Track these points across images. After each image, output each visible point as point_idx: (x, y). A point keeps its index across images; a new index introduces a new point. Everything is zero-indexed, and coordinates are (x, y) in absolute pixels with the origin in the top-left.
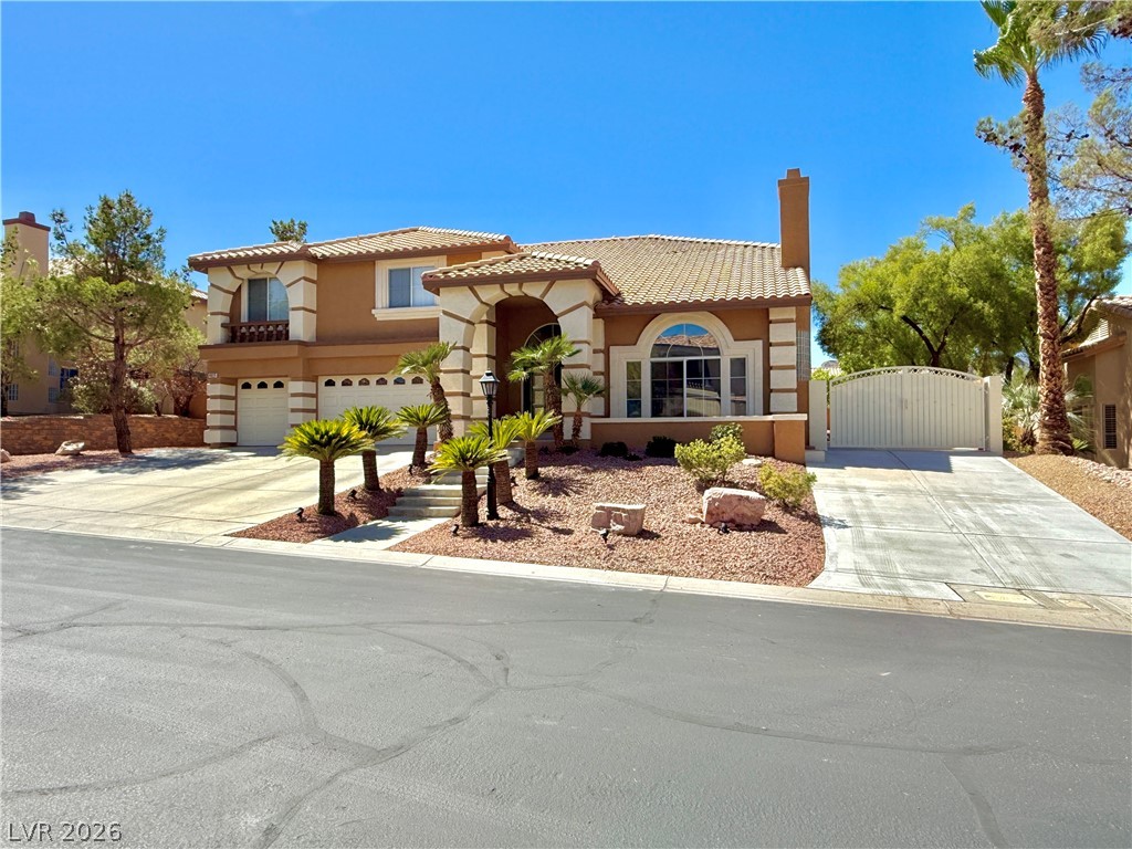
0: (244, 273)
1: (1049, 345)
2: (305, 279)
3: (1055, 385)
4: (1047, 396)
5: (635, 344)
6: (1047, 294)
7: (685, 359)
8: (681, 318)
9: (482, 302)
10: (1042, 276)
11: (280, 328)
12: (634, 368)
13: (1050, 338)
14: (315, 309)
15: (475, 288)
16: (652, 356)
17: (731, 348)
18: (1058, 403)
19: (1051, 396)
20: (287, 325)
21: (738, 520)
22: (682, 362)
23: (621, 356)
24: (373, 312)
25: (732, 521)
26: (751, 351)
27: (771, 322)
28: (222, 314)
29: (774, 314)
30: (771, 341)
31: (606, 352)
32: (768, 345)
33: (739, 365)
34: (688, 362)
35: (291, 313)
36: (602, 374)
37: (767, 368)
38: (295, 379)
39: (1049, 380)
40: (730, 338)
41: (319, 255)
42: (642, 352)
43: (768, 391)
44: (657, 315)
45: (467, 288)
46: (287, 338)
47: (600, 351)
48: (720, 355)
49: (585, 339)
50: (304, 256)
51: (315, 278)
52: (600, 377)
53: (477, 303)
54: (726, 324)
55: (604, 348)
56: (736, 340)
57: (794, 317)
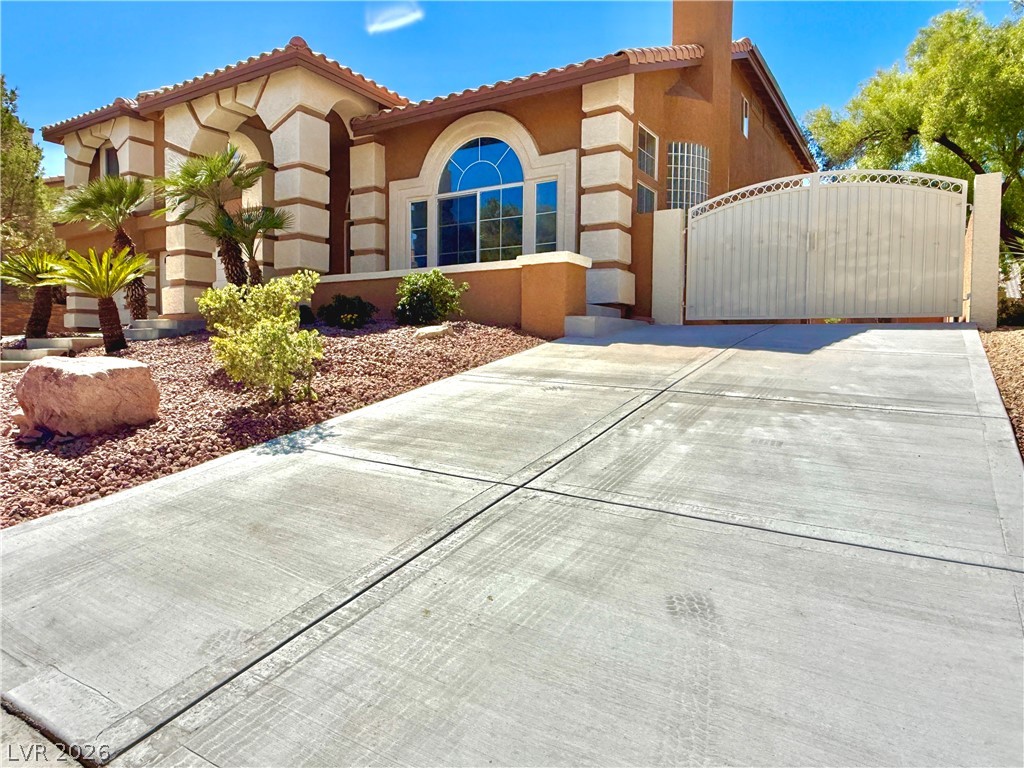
0: (87, 138)
5: (418, 175)
7: (478, 191)
8: (472, 130)
9: (201, 125)
12: (420, 209)
14: (153, 174)
15: (195, 105)
16: (441, 192)
17: (538, 166)
22: (475, 197)
23: (404, 194)
27: (585, 115)
29: (591, 99)
30: (584, 147)
31: (386, 190)
32: (581, 154)
34: (482, 194)
36: (378, 221)
37: (581, 191)
40: (533, 150)
42: (427, 186)
43: (579, 229)
45: (185, 107)
47: (376, 189)
48: (523, 181)
49: (296, 160)
50: (121, 111)
51: (152, 140)
52: (374, 225)
53: (196, 127)
54: (529, 130)
55: (382, 185)
56: (541, 154)
57: (619, 102)
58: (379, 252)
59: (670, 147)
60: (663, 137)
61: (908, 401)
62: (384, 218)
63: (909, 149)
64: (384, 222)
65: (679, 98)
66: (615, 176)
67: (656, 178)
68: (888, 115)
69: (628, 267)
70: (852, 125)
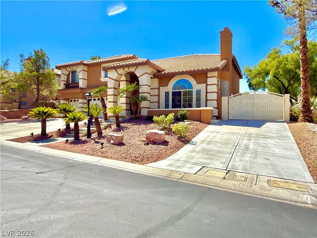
0: (68, 69)
1: (303, 82)
2: (83, 70)
3: (305, 96)
5: (167, 86)
6: (303, 63)
7: (182, 90)
8: (181, 77)
9: (119, 74)
11: (77, 85)
12: (167, 94)
13: (304, 79)
14: (87, 79)
15: (117, 70)
16: (173, 90)
17: (196, 86)
18: (307, 103)
19: (304, 101)
20: (79, 84)
21: (155, 141)
22: (181, 91)
23: (163, 90)
24: (100, 79)
25: (153, 141)
26: (202, 87)
27: (208, 77)
28: (64, 81)
29: (209, 75)
30: (208, 84)
31: (159, 89)
32: (207, 85)
33: (199, 92)
35: (79, 80)
36: (157, 95)
37: (207, 93)
38: (80, 99)
39: (303, 95)
40: (195, 83)
41: (86, 63)
42: (170, 88)
43: (207, 100)
44: (174, 76)
45: (114, 70)
46: (78, 87)
47: (157, 88)
48: (193, 89)
49: (146, 84)
50: (82, 64)
51: (87, 70)
52: (157, 96)
53: (117, 74)
54: (194, 78)
55: (158, 87)
56: (197, 84)
57: (215, 75)
58: (157, 102)
59: (222, 81)
60: (220, 79)
61: (280, 137)
62: (158, 94)
63: (266, 76)
64: (159, 96)
65: (223, 71)
66: (215, 90)
67: (219, 88)
68: (262, 70)
69: (217, 108)
70: (254, 71)
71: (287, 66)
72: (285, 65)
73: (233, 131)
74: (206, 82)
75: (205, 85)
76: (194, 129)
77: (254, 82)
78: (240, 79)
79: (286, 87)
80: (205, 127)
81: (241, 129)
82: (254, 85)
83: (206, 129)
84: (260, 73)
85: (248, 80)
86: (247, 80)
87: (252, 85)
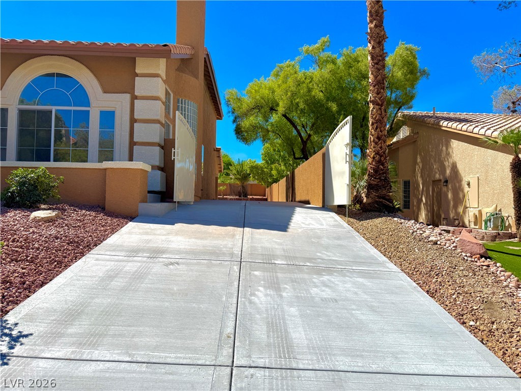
1: (377, 111)
3: (381, 147)
4: (374, 158)
6: (377, 64)
7: (54, 109)
10: (373, 47)
13: (378, 104)
16: (21, 103)
17: (100, 100)
18: (383, 165)
19: (377, 158)
22: (51, 112)
26: (119, 103)
27: (137, 75)
29: (142, 66)
30: (136, 94)
32: (134, 98)
33: (108, 117)
34: (57, 111)
37: (133, 121)
39: (376, 143)
40: (99, 89)
42: (9, 98)
43: (132, 144)
48: (89, 107)
54: (95, 75)
56: (105, 92)
57: (160, 72)
59: (178, 100)
60: (175, 94)
66: (158, 115)
67: (171, 117)
68: (263, 99)
69: (162, 169)
70: (247, 101)
71: (313, 93)
72: (310, 90)
73: (208, 243)
74: (130, 90)
75: (127, 97)
76: (57, 243)
77: (246, 123)
78: (218, 119)
79: (305, 140)
80: (113, 231)
81: (233, 236)
82: (246, 132)
83: (113, 240)
84: (258, 107)
85: (236, 118)
86: (232, 118)
87: (242, 132)
